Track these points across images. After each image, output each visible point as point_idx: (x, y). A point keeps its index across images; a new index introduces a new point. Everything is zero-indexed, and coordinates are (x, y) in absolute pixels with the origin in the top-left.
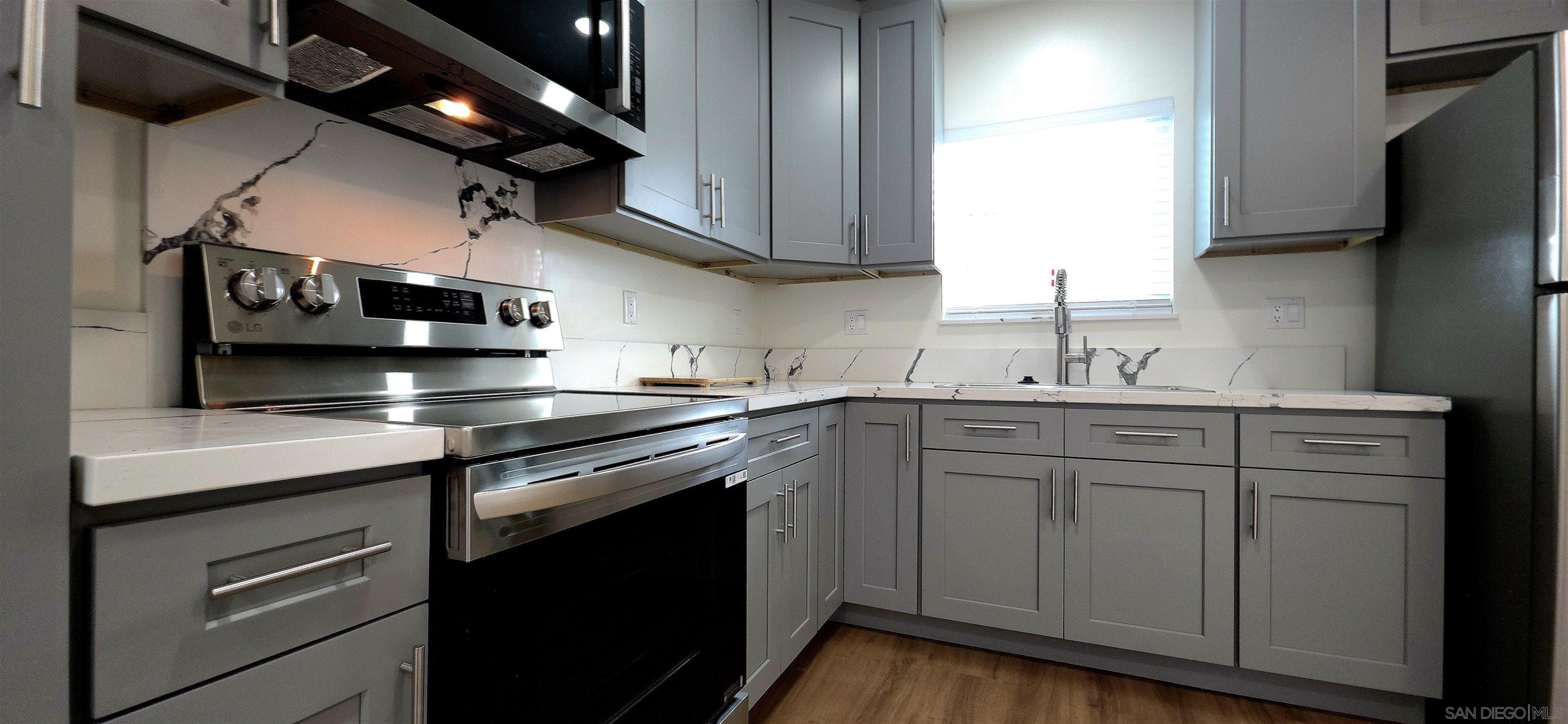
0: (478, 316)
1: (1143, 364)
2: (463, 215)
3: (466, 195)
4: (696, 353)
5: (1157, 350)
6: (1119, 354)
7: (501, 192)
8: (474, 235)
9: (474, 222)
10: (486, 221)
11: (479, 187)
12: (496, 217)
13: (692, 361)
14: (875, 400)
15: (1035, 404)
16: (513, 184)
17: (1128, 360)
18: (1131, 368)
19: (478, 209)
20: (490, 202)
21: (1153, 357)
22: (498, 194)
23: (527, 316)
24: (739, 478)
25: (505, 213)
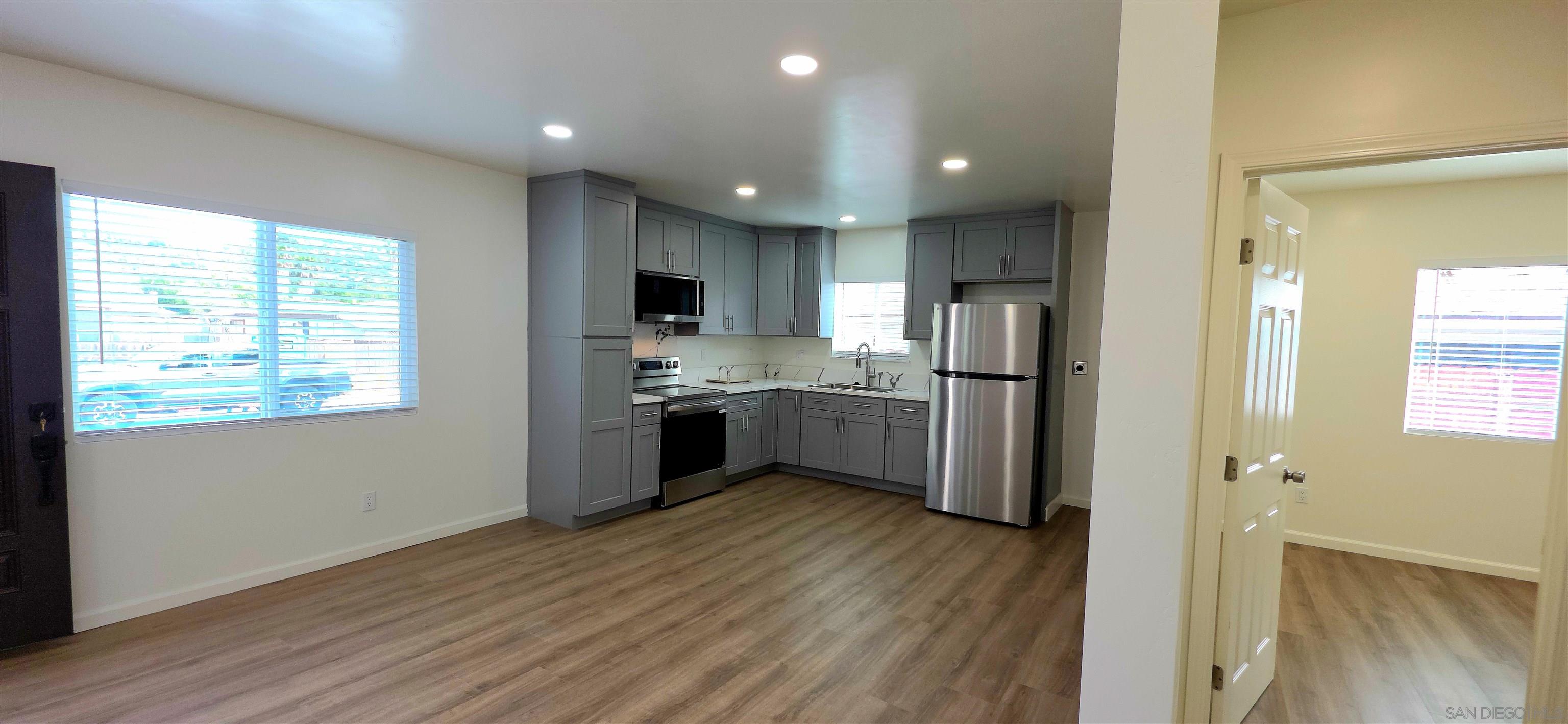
0: (661, 367)
1: (898, 379)
2: (657, 339)
3: (657, 333)
4: (730, 368)
5: (902, 374)
6: (890, 375)
7: (666, 330)
8: (659, 343)
9: (659, 340)
10: (662, 339)
11: (660, 330)
12: (664, 337)
13: (728, 372)
14: (787, 390)
15: (834, 394)
16: (669, 326)
17: (893, 377)
18: (894, 381)
19: (661, 336)
20: (663, 333)
21: (901, 377)
22: (665, 330)
23: (672, 366)
24: (724, 411)
25: (667, 335)
